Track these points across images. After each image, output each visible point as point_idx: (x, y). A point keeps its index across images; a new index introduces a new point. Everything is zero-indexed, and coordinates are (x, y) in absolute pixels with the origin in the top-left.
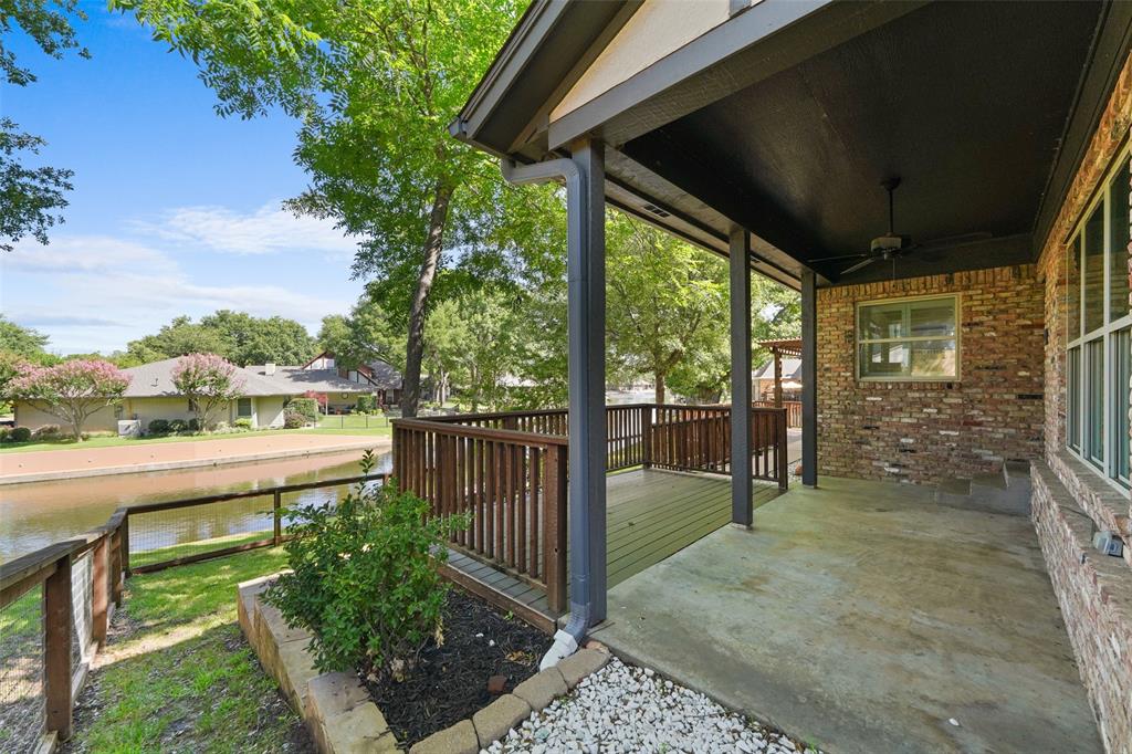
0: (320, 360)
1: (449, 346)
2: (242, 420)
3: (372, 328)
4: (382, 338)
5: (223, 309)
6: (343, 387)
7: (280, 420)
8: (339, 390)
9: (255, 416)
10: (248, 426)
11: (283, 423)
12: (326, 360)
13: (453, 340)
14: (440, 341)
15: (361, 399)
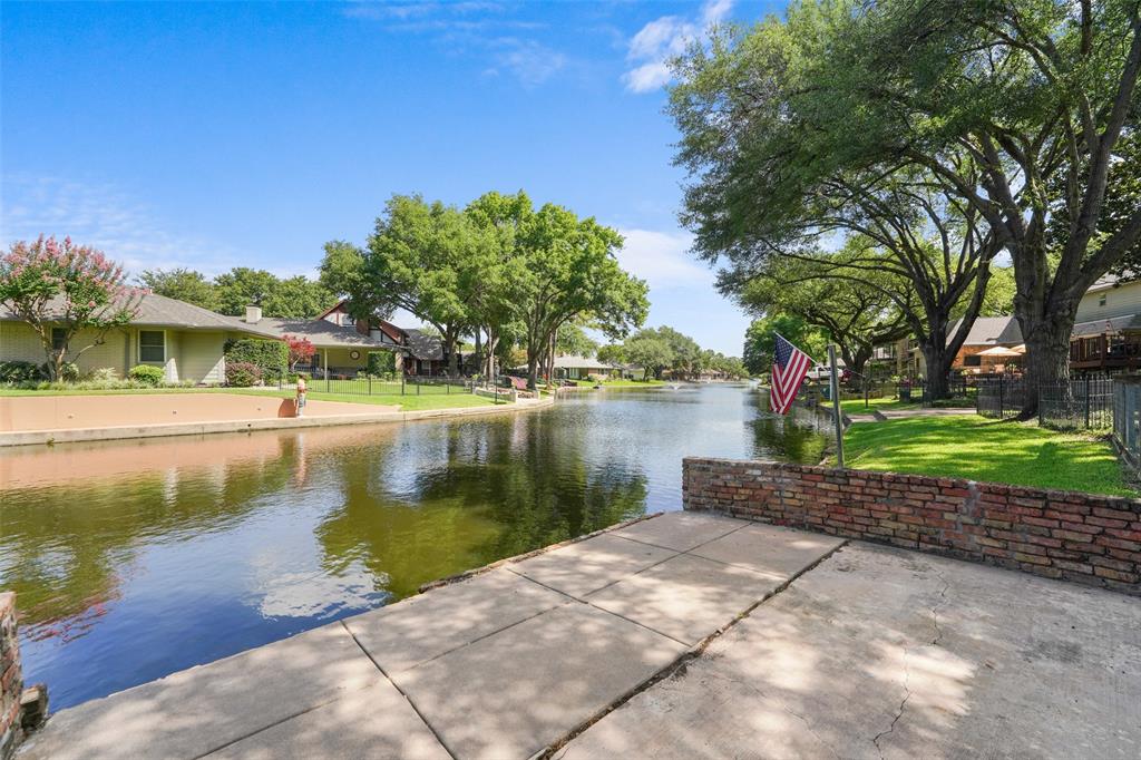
0: (334, 315)
1: (499, 282)
2: (144, 368)
3: (391, 256)
4: (403, 269)
5: (242, 266)
6: (351, 341)
7: (218, 372)
8: (345, 344)
9: (172, 364)
10: (154, 381)
11: (223, 379)
12: (342, 315)
13: (506, 274)
14: (487, 275)
15: (372, 356)
